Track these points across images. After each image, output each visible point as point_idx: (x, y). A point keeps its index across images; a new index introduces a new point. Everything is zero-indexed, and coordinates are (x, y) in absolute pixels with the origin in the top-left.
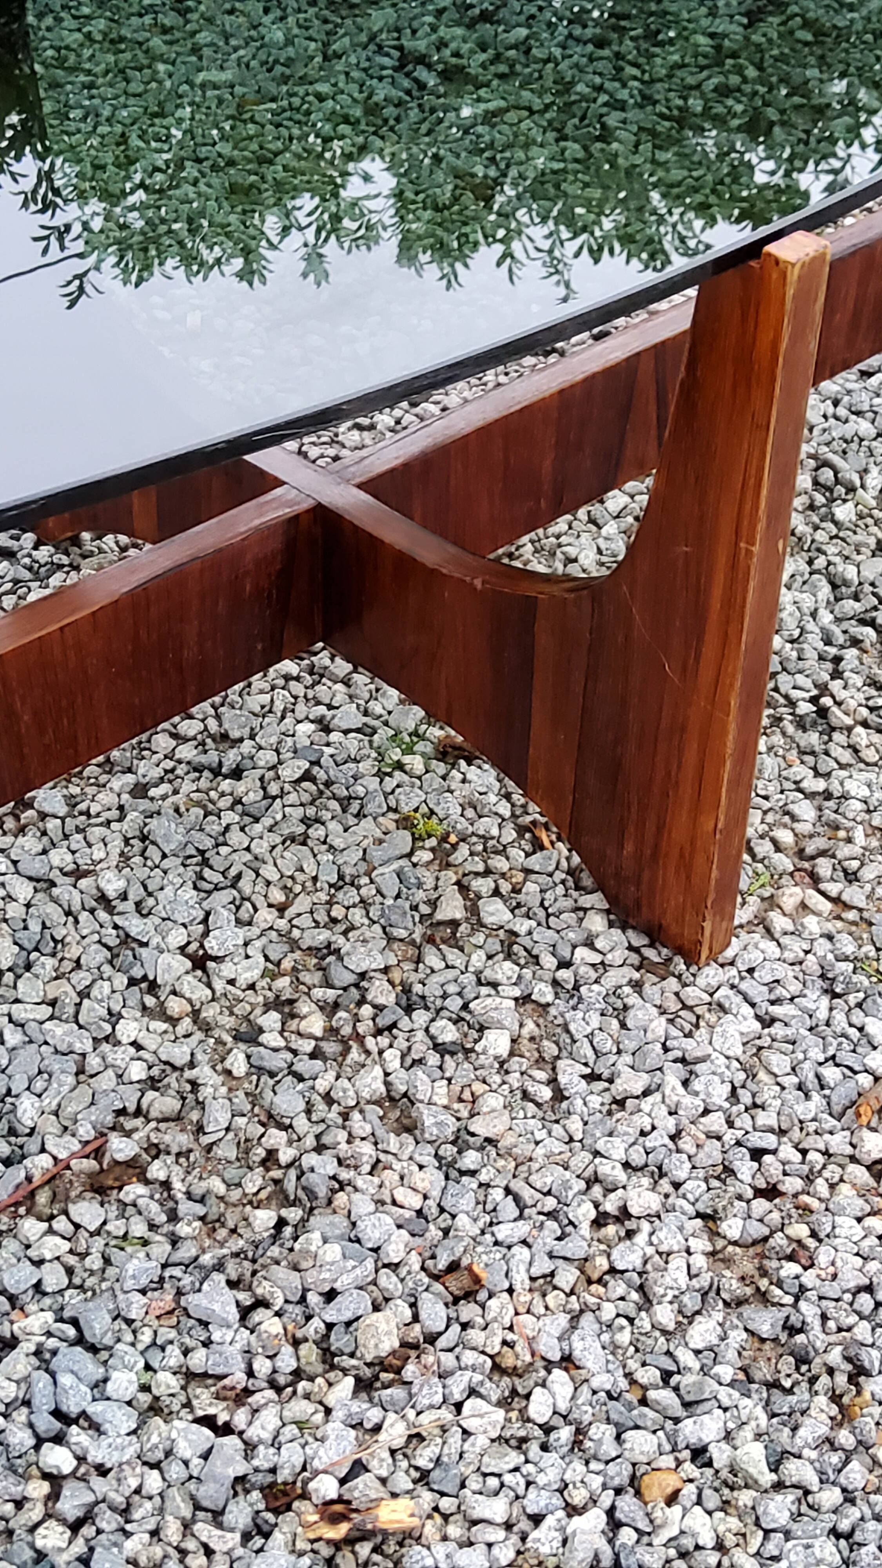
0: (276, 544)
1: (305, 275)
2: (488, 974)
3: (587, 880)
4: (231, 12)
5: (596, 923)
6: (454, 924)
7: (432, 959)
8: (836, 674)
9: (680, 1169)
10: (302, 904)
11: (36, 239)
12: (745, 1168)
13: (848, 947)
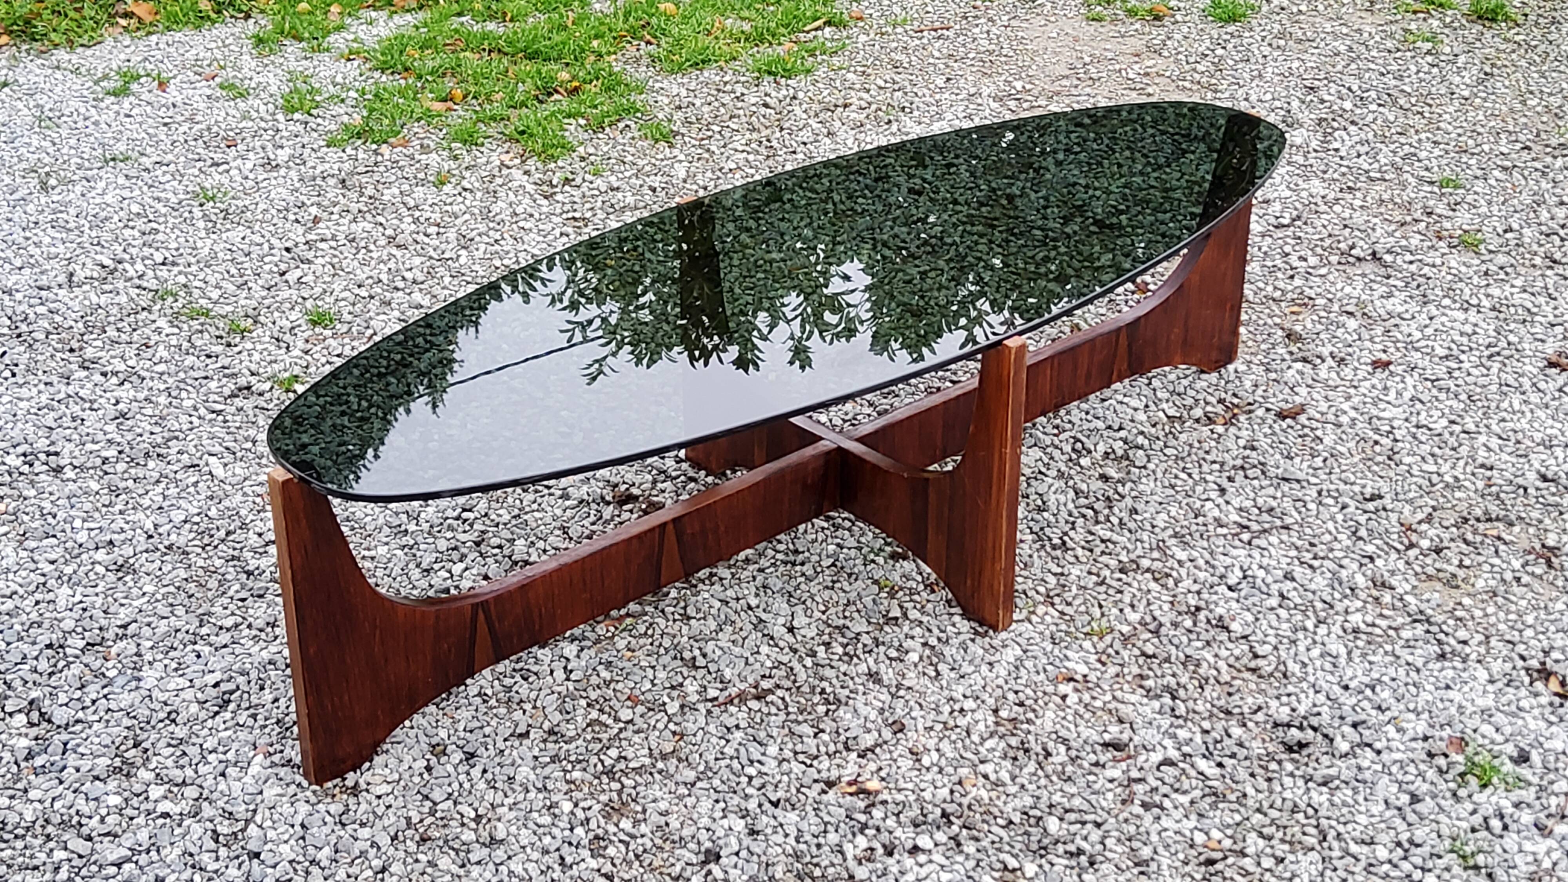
0: (821, 461)
1: (791, 363)
2: (911, 633)
3: (954, 603)
4: (782, 219)
5: (957, 619)
6: (896, 619)
7: (887, 628)
8: (1073, 528)
9: (985, 696)
10: (832, 610)
11: (562, 331)
12: (1011, 696)
13: (1063, 627)
